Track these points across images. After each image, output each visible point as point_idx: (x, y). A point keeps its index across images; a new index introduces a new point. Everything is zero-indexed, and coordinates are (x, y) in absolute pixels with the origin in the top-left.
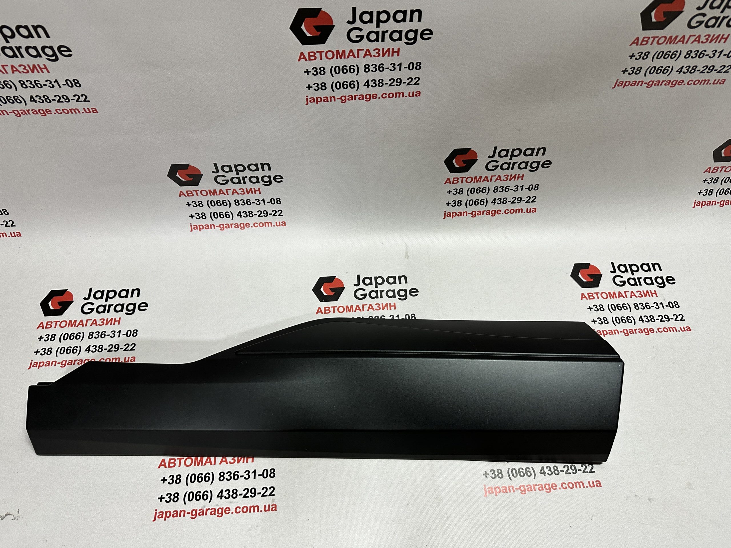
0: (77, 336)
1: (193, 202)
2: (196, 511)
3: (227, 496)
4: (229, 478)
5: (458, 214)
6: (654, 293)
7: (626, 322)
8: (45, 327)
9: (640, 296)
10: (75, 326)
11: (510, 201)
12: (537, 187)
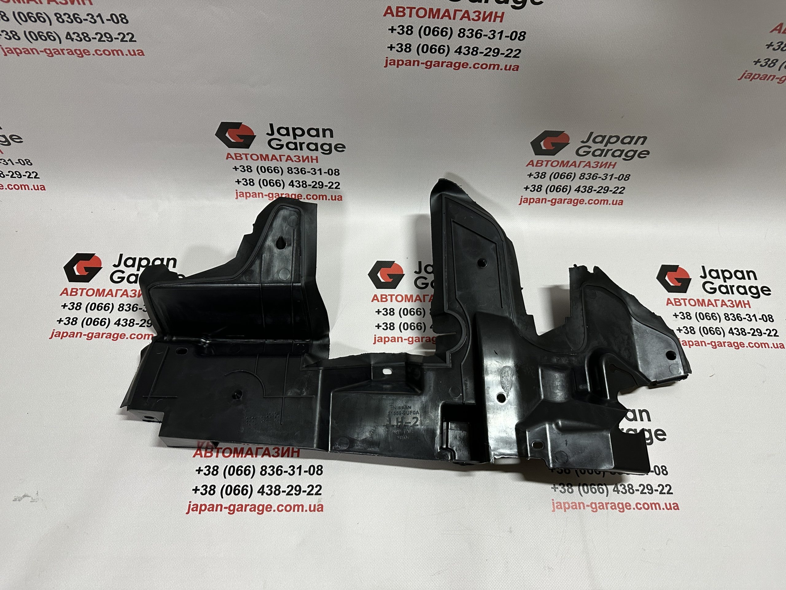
0: (106, 307)
1: (240, 166)
2: (234, 506)
3: (269, 492)
4: (271, 473)
5: (536, 201)
6: (747, 304)
7: (714, 334)
8: (69, 294)
9: (732, 305)
10: (103, 296)
11: (595, 190)
12: (628, 177)
